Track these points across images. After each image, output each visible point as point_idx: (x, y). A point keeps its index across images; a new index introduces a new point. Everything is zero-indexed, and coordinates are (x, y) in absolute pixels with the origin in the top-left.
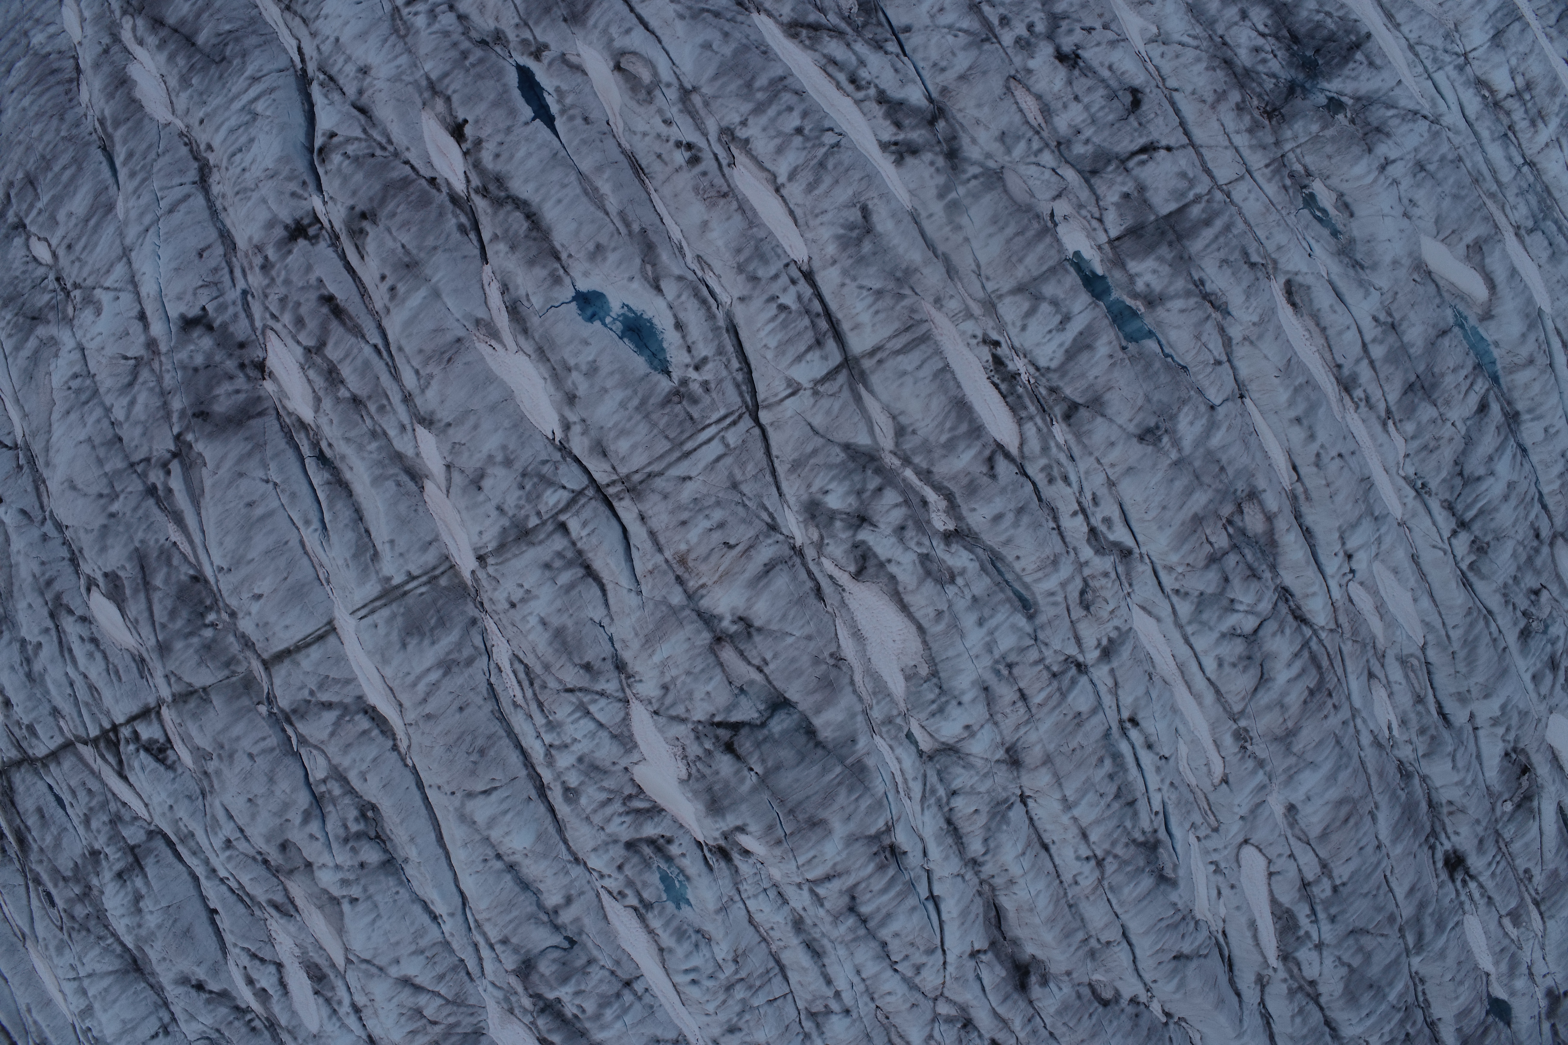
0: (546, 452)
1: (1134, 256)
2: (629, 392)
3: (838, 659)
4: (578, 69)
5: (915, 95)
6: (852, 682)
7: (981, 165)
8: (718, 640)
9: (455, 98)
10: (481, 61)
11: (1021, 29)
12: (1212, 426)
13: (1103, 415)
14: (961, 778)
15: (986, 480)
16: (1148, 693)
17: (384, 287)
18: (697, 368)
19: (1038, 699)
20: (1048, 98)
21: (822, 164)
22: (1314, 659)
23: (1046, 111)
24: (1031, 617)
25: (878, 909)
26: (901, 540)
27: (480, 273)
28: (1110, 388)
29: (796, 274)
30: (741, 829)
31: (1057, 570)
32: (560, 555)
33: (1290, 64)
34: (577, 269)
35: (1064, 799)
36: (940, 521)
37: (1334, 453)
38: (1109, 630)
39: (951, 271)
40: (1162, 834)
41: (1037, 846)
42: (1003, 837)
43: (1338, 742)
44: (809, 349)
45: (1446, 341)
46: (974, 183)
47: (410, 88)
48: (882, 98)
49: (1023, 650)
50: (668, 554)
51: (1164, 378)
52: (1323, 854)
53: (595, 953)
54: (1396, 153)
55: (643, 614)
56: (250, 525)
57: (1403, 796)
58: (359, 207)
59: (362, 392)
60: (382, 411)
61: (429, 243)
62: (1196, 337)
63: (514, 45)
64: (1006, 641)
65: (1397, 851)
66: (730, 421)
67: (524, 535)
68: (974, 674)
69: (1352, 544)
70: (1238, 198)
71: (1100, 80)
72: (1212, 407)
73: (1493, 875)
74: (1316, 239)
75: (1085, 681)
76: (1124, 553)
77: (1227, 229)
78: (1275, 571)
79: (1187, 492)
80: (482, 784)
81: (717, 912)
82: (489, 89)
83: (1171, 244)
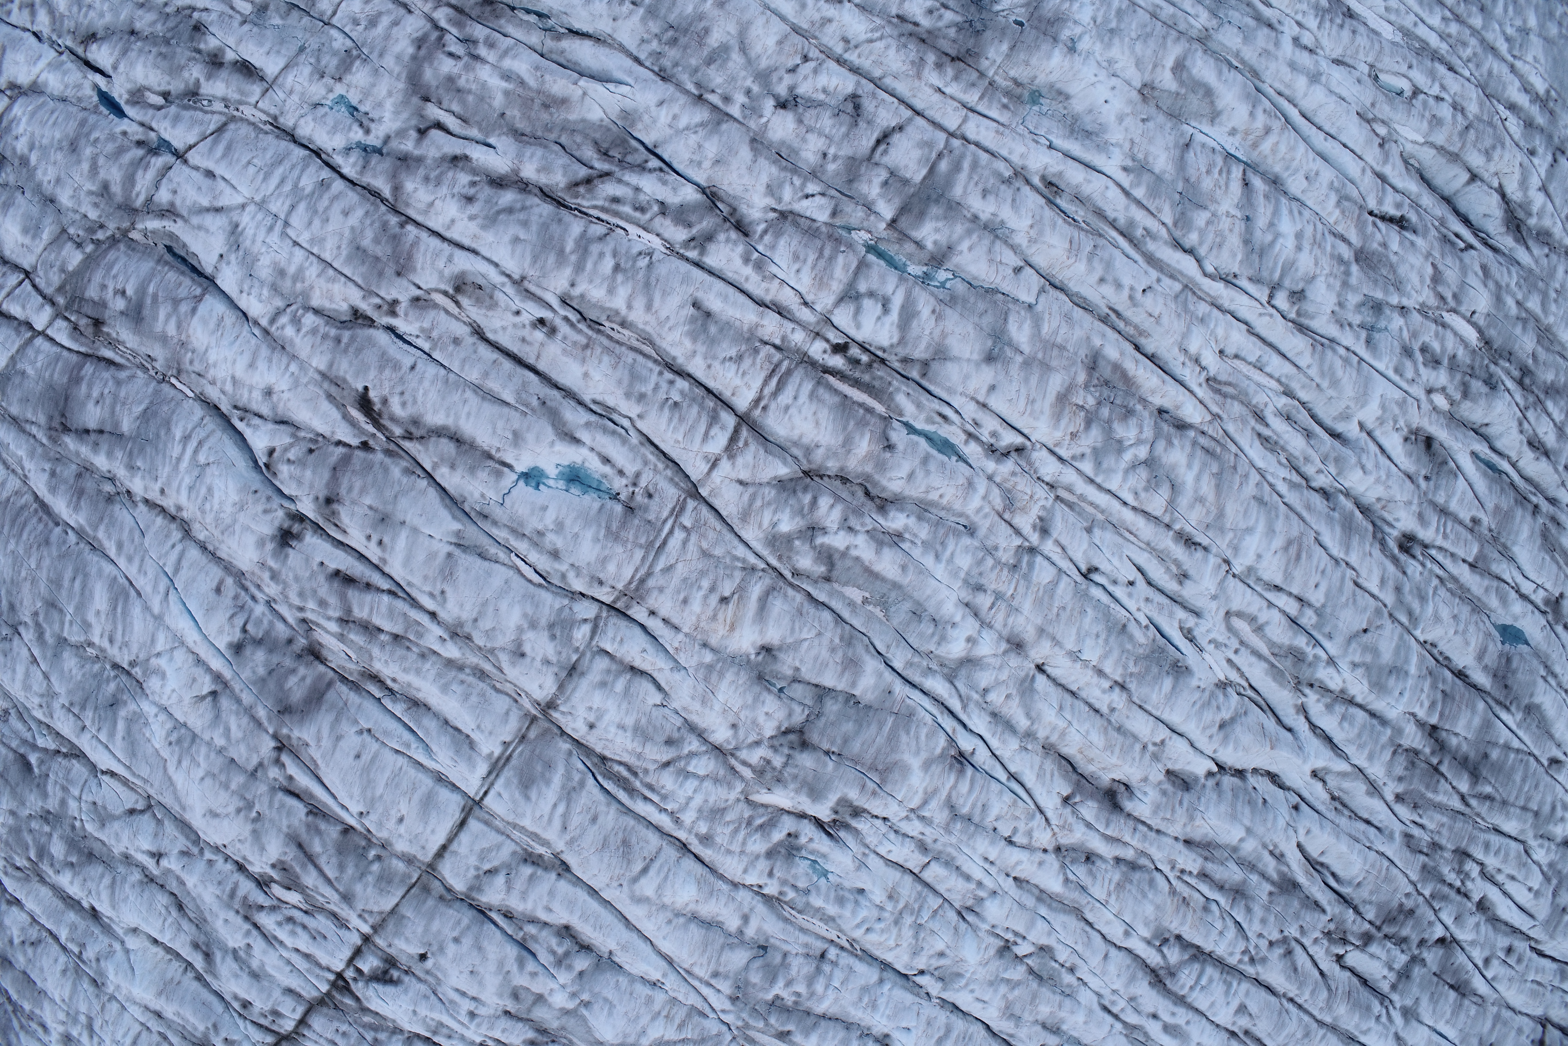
1: (913, 226)
5: (689, 194)
7: (765, 220)
9: (348, 377)
10: (353, 339)
12: (1037, 321)
13: (950, 359)
14: (984, 680)
15: (888, 453)
16: (1093, 544)
17: (373, 544)
18: (635, 484)
19: (1010, 592)
21: (647, 285)
22: (1207, 451)
24: (974, 535)
25: (974, 806)
26: (849, 529)
28: (946, 336)
31: (974, 490)
32: (607, 671)
34: (509, 457)
35: (1070, 654)
37: (1143, 289)
38: (1037, 512)
39: (782, 312)
40: (1162, 641)
41: (1068, 697)
42: (1039, 705)
43: (1260, 502)
44: (709, 428)
45: (1191, 152)
46: (766, 237)
47: (311, 387)
48: (665, 209)
49: (980, 562)
51: (983, 306)
52: (1295, 591)
53: (786, 947)
54: (1078, 30)
55: (690, 682)
56: (366, 770)
57: (1336, 515)
58: (322, 496)
59: (398, 629)
60: (420, 635)
61: (389, 494)
62: (991, 261)
63: (370, 312)
64: (964, 562)
65: (1353, 559)
66: (678, 510)
67: (573, 671)
68: (954, 598)
69: (1193, 349)
70: (971, 135)
71: (821, 104)
72: (1030, 306)
73: (1445, 536)
74: (1049, 131)
75: (1039, 559)
76: (1019, 450)
77: (975, 165)
78: (1143, 401)
79: (1043, 381)
80: (638, 866)
81: (858, 869)
82: (370, 357)
83: (937, 201)
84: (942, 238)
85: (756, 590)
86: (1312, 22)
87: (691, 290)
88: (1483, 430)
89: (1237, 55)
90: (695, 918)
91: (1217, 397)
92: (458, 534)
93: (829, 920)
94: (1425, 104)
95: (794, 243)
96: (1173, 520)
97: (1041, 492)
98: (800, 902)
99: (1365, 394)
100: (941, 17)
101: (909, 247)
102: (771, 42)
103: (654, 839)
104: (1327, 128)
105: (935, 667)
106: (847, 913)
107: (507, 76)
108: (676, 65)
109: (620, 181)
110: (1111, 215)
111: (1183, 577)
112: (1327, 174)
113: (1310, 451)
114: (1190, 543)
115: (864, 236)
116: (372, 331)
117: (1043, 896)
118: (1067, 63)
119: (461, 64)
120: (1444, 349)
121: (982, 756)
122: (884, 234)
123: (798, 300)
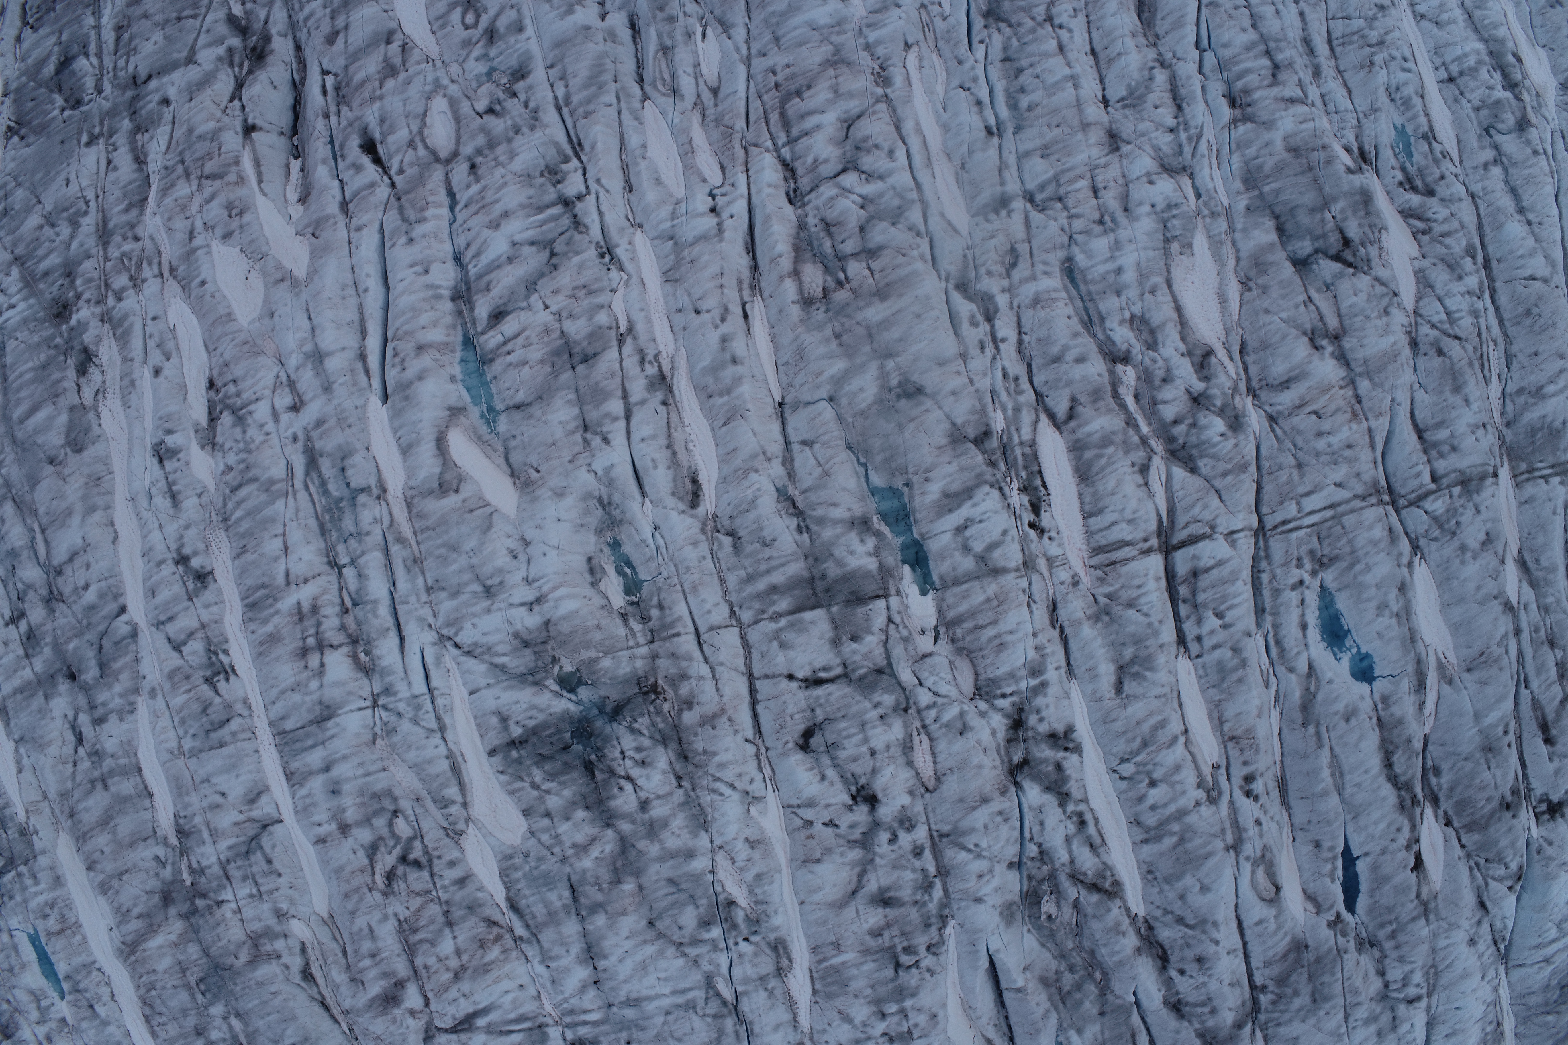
0: (1431, 549)
1: (867, 574)
2: (1360, 578)
3: (1245, 284)
4: (1310, 897)
5: (1033, 793)
6: (1238, 259)
7: (993, 706)
8: (1337, 337)
9: (1413, 895)
10: (1382, 926)
11: (905, 839)
12: (839, 381)
13: (954, 424)
14: (1165, 140)
15: (1083, 399)
16: (971, 152)
17: (1508, 739)
18: (1301, 582)
19: (1084, 184)
20: (901, 761)
21: (1145, 744)
22: (786, 125)
23: (907, 747)
24: (1069, 259)
25: (1256, 57)
26: (1168, 370)
27: (1434, 727)
28: (939, 448)
29: (1194, 648)
30: (1349, 171)
31: (1037, 293)
32: (1442, 455)
33: (607, 740)
34: (1366, 706)
35: (1076, 86)
36: (1129, 375)
37: (705, 317)
38: (997, 223)
39: (1053, 608)
40: (978, 22)
41: (1102, 56)
42: (1136, 75)
43: (777, 39)
44: (1207, 570)
45: (520, 397)
46: (1008, 690)
47: (1444, 914)
48: (1063, 797)
49: (1086, 232)
50: (1365, 425)
51: (876, 443)
53: (1473, 115)
54: (516, 613)
55: (1394, 382)
58: (1508, 816)
59: (1547, 651)
60: (1536, 629)
61: (1468, 766)
62: (828, 475)
63: (1352, 935)
64: (1100, 245)
66: (1288, 525)
67: (1465, 482)
68: (1134, 227)
69: (709, 222)
70: (724, 608)
71: (840, 767)
72: (830, 401)
76: (963, 289)
77: (750, 578)
78: (801, 223)
79: (888, 324)
80: (1534, 287)
81: (1378, 111)
83: (823, 577)
84: (852, 540)
85: (1285, 398)
90: (1520, 208)
91: (727, 162)
92: (1449, 681)
96: (877, 99)
99: (576, 35)
101: (889, 559)
103: (1504, 294)
104: (353, 300)
106: (1409, 90)
109: (1072, 862)
111: (910, 47)
112: (400, 257)
120: (451, 7)
121: (1216, 86)
123: (1035, 608)
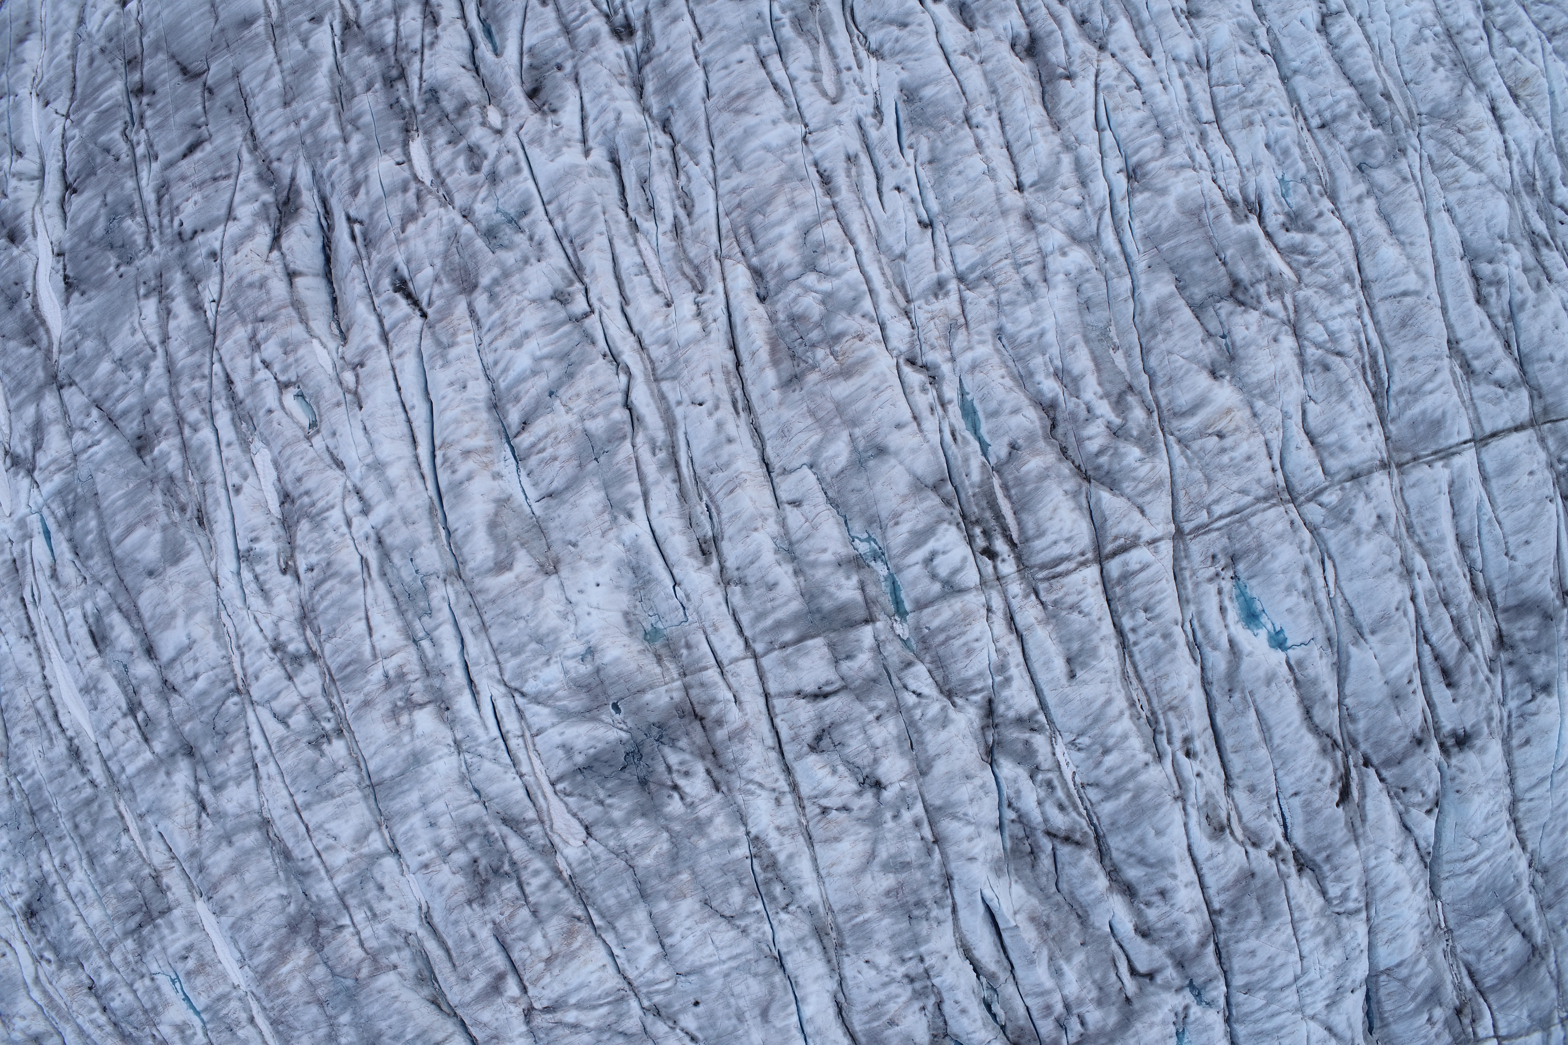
1: (855, 605)
2: (1268, 567)
5: (1008, 768)
7: (968, 702)
10: (1318, 851)
11: (906, 816)
12: (816, 449)
13: (915, 476)
14: (1073, 216)
15: (1020, 443)
17: (1414, 685)
18: (1217, 575)
19: (1006, 263)
20: (897, 752)
21: (1096, 720)
22: (753, 238)
24: (999, 328)
25: (1148, 133)
26: (1090, 411)
28: (904, 496)
31: (975, 360)
32: (1332, 456)
33: (655, 759)
34: (1284, 671)
35: (994, 178)
39: (1010, 617)
40: (905, 127)
41: (1014, 147)
42: (1045, 161)
43: (737, 163)
44: (1136, 573)
45: (555, 486)
46: (978, 688)
47: (1372, 838)
48: (1033, 769)
49: (1012, 303)
50: (1262, 438)
51: (852, 498)
52: (763, 73)
53: (1346, 155)
54: (571, 664)
55: (1285, 398)
56: (1528, 528)
57: (673, 101)
58: (1420, 751)
59: (1441, 609)
60: (1431, 591)
61: (1380, 713)
62: (815, 528)
63: (1292, 862)
64: (1025, 313)
65: (689, 56)
66: (1201, 529)
67: (1355, 477)
68: (1053, 294)
69: (696, 326)
70: (741, 643)
71: (847, 763)
72: (811, 467)
73: (584, 10)
74: (668, 597)
75: (962, 267)
76: (911, 362)
77: (760, 616)
78: (772, 318)
79: (852, 399)
80: (1408, 300)
81: (1260, 164)
82: (1318, 827)
83: (819, 610)
84: (840, 577)
85: (1191, 424)
86: (335, 516)
87: (1068, 690)
88: (470, 66)
89: (435, 538)
90: (1392, 232)
91: (705, 272)
92: (1356, 643)
93: (1302, 147)
94: (285, 370)
95: (960, 665)
96: (827, 207)
97: (921, 316)
98: (1312, 177)
99: (567, 174)
100: (681, 763)
101: (872, 590)
102: (845, 846)
103: (1382, 310)
104: (402, 416)
105: (1101, 257)
106: (1287, 141)
107: (1057, 973)
108: (932, 883)
109: (1046, 820)
110: (674, 488)
111: (851, 159)
112: (440, 377)
113: (655, 167)
114: (826, 180)
115: (899, 629)
116: (1301, 846)
117: (1138, 26)
118: (607, 642)
119: (1082, 1010)
120: (456, 155)
121: (1115, 163)
122: (882, 617)
123: (994, 618)
